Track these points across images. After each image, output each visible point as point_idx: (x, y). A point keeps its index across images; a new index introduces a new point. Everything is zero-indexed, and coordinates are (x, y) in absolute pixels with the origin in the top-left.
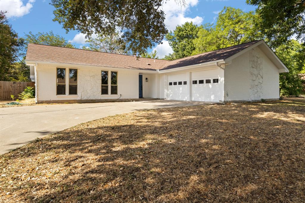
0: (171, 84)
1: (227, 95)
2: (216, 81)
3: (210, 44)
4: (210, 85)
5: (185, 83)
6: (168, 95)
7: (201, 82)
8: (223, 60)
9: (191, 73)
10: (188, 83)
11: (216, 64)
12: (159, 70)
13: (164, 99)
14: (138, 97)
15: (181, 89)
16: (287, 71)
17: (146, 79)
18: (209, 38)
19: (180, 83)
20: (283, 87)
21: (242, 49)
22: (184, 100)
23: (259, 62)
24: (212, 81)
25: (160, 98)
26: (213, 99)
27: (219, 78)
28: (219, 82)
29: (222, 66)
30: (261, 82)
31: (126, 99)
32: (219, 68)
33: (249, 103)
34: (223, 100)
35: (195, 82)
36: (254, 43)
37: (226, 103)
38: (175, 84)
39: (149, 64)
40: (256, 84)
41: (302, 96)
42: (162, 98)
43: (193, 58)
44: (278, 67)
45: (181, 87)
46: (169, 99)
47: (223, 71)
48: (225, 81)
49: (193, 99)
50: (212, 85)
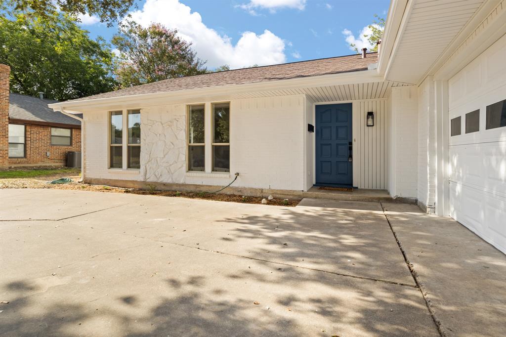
0: (456, 126)
17: (371, 114)
31: (256, 189)
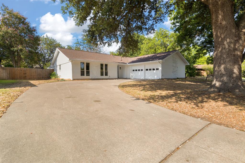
0: (134, 70)
1: (162, 75)
2: (157, 69)
3: (150, 48)
4: (155, 71)
5: (142, 70)
6: (132, 76)
7: (150, 70)
8: (161, 60)
9: (145, 65)
10: (144, 70)
11: (158, 62)
12: (128, 63)
13: (130, 78)
14: (117, 77)
15: (139, 73)
16: (189, 64)
17: (120, 68)
18: (150, 45)
19: (139, 70)
20: (187, 72)
21: (169, 55)
22: (141, 78)
23: (176, 60)
24: (155, 69)
25: (128, 78)
26: (156, 77)
27: (159, 68)
28: (159, 70)
29: (160, 63)
30: (177, 70)
31: (112, 78)
32: (159, 63)
33: (172, 79)
34: (161, 78)
35: (147, 70)
36: (174, 52)
37: (162, 79)
38: (136, 70)
39: (121, 60)
40: (175, 71)
41: (196, 77)
42: (129, 78)
43: (145, 57)
44: (185, 63)
45: (140, 72)
46: (133, 78)
47: (161, 65)
48: (162, 69)
49: (146, 78)
50: (156, 71)
